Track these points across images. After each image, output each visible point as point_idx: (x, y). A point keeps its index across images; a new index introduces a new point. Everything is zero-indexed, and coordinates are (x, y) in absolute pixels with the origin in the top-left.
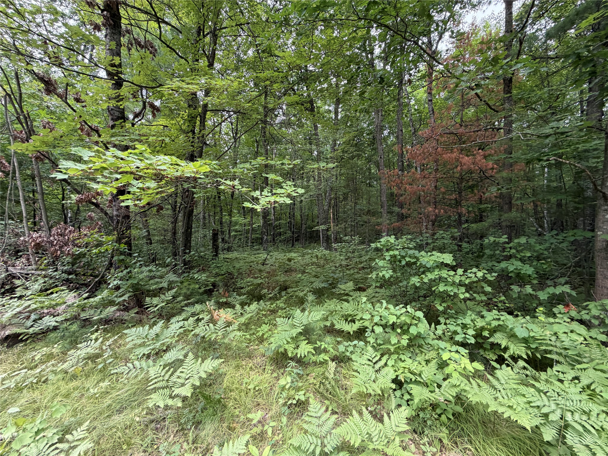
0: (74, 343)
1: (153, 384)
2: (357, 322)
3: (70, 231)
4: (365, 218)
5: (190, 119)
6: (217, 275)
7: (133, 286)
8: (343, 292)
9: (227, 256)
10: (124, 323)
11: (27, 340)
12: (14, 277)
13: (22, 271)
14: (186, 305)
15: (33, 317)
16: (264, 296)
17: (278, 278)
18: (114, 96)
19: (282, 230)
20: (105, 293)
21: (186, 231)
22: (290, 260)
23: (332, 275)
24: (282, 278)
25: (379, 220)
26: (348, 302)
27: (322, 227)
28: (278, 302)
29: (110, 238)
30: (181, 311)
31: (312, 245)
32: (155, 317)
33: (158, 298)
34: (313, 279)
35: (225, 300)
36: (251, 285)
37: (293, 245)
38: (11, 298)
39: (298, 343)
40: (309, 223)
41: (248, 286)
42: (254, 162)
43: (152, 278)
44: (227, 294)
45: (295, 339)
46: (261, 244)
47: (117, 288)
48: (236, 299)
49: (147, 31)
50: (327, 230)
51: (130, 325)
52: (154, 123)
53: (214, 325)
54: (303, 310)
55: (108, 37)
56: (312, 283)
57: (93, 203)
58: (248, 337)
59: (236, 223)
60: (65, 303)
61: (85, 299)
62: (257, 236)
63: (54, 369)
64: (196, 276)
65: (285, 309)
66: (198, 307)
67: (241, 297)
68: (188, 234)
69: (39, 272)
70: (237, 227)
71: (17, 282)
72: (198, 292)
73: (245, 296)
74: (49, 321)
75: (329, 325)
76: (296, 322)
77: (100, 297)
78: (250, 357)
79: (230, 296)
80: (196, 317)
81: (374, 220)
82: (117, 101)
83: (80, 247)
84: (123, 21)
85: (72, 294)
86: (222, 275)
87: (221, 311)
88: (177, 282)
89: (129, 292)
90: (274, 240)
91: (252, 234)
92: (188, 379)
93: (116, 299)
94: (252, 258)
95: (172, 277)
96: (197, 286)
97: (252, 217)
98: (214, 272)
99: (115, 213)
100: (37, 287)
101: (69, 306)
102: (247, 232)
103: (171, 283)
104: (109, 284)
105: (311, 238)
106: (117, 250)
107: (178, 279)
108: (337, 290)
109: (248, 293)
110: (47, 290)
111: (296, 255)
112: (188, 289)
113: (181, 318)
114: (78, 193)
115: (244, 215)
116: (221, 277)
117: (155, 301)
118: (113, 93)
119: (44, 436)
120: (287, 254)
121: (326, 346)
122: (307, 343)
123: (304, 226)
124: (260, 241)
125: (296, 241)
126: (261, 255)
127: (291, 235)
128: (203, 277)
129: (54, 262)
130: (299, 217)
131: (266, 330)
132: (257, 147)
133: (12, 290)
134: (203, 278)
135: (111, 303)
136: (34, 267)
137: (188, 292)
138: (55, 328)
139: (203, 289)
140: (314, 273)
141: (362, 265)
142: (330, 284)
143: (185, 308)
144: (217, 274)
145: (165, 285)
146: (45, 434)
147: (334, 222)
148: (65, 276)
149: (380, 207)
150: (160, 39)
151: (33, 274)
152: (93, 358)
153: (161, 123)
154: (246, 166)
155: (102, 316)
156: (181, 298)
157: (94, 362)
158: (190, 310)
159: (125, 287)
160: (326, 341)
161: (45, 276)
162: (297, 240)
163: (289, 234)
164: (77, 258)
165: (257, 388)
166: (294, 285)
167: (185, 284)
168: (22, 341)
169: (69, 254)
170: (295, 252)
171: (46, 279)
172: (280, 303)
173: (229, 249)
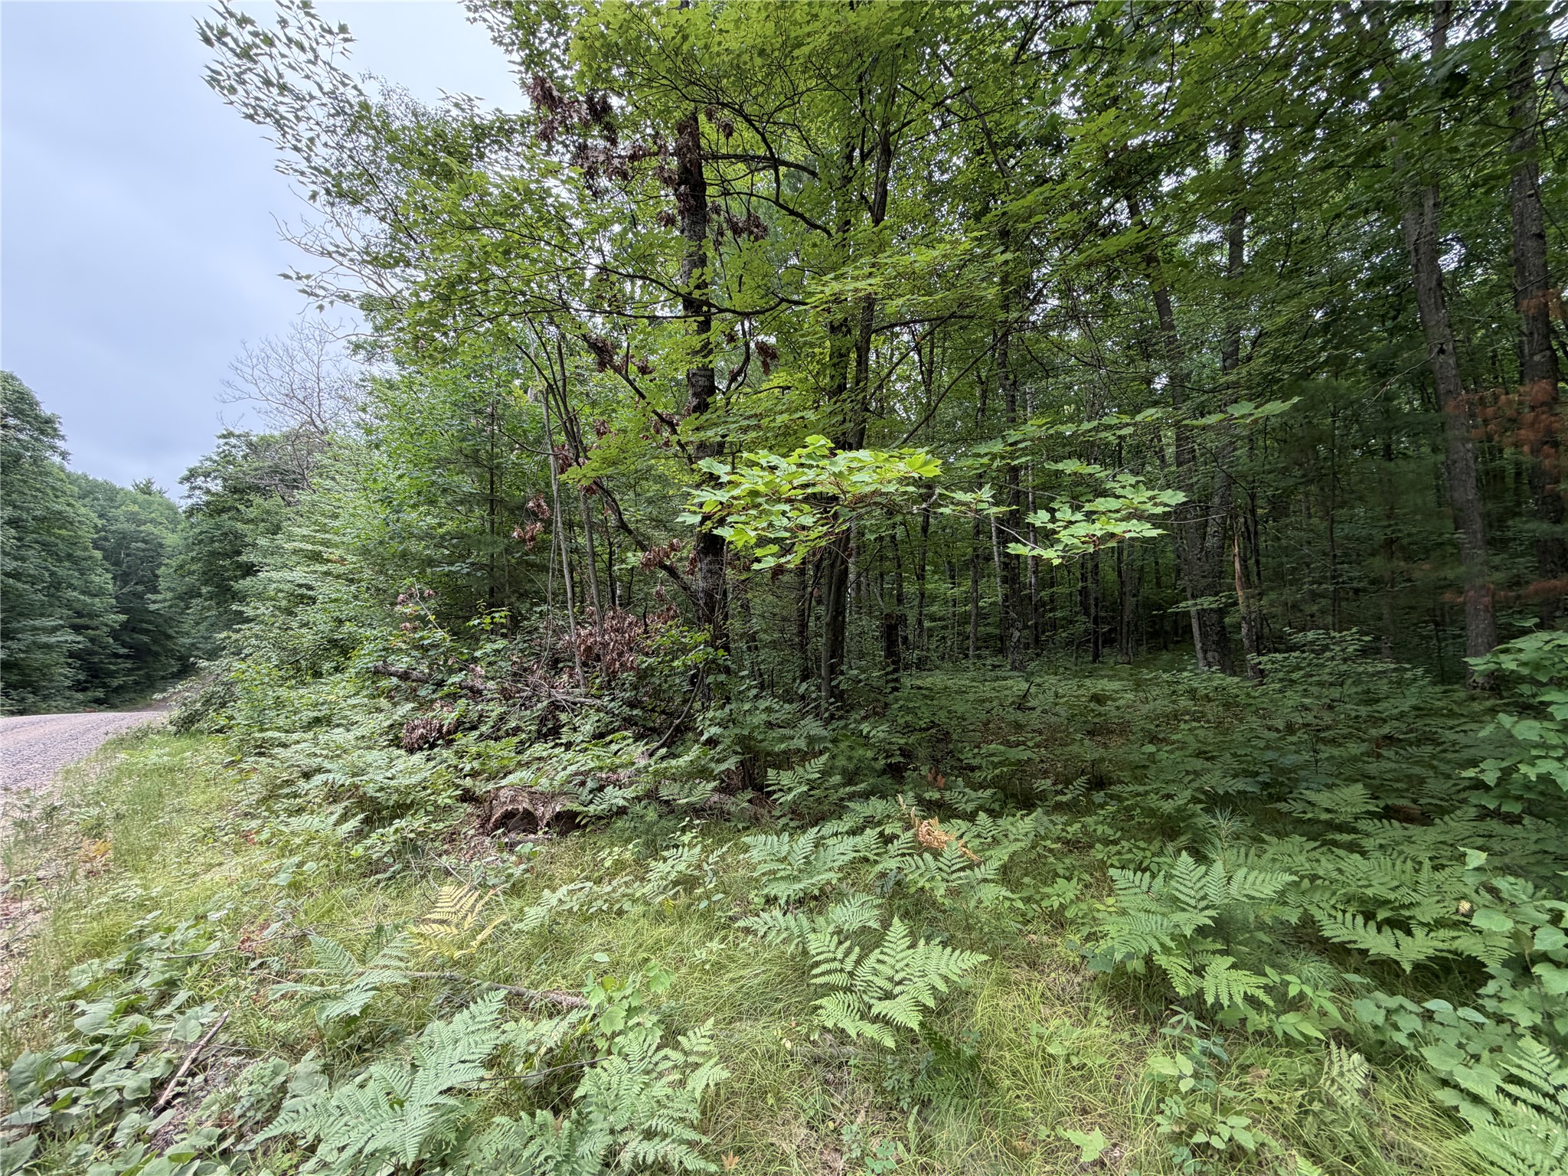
0: (654, 849)
1: (822, 974)
2: (1419, 933)
3: (630, 624)
4: (1378, 565)
5: (835, 360)
6: (908, 729)
7: (741, 740)
8: (1325, 816)
9: (919, 683)
10: (728, 820)
11: (585, 826)
12: (557, 708)
13: (568, 698)
14: (852, 797)
15: (590, 784)
16: (1042, 796)
17: (1075, 748)
18: (698, 346)
19: (1059, 614)
20: (695, 751)
21: (834, 618)
22: (1098, 699)
23: (1270, 755)
24: (1088, 751)
25: (1450, 574)
26: (1363, 854)
27: (1207, 602)
28: (1089, 820)
29: (700, 637)
30: (839, 810)
31: (1166, 656)
32: (784, 815)
33: (790, 773)
34: (1198, 764)
35: (937, 796)
36: (1001, 763)
37: (1096, 657)
38: (556, 745)
39: (1202, 959)
40: (1146, 590)
41: (995, 766)
42: (1013, 435)
43: (770, 725)
44: (941, 781)
45: (1186, 945)
46: (1001, 651)
47: (712, 742)
48: (963, 796)
49: (751, 195)
50: (1221, 612)
51: (740, 826)
52: (765, 386)
53: (936, 859)
54: (1200, 858)
55: (686, 233)
56: (1197, 774)
57: (665, 567)
58: (1019, 904)
59: (934, 598)
60: (633, 764)
61: (663, 758)
62: (990, 629)
63: (630, 891)
64: (865, 728)
65: (1115, 842)
66: (876, 806)
67: (980, 793)
68: (837, 627)
69: (589, 701)
70: (934, 608)
71: (563, 717)
72: (873, 770)
73: (989, 792)
74: (615, 797)
75: (1294, 920)
76: (1185, 892)
77: (687, 758)
78: (1033, 965)
79: (948, 788)
80: (878, 829)
81: (1423, 572)
82: (705, 357)
83: (647, 654)
84: (710, 191)
85: (641, 747)
86: (921, 730)
87: (935, 821)
88: (823, 739)
89: (737, 753)
90: (1037, 640)
91: (977, 625)
92: (900, 983)
93: (713, 765)
94: (986, 690)
95: (812, 726)
96: (870, 754)
97: (976, 582)
98: (901, 721)
99: (701, 584)
100: (588, 728)
101: (639, 771)
102: (965, 619)
103: (811, 740)
104: (702, 733)
105: (1154, 635)
106: (714, 661)
107: (825, 733)
108: (1299, 806)
109: (994, 783)
110: (602, 736)
111: (1116, 685)
112: (850, 758)
113: (845, 825)
114: (644, 549)
115: (953, 577)
116: (917, 735)
117: (786, 778)
118: (696, 342)
119: (638, 1024)
120: (1088, 682)
121: (1308, 990)
122: (1234, 966)
123: (1130, 602)
124: (999, 645)
125: (1104, 643)
126: (1010, 682)
127: (1091, 625)
128: (879, 732)
129: (609, 682)
130: (1112, 576)
131: (1070, 895)
132: (984, 396)
133: (555, 732)
134: (882, 735)
135: (704, 773)
136: (582, 690)
137: (851, 767)
138: (622, 811)
139: (882, 763)
140: (1194, 745)
141: (1386, 730)
142: (1265, 785)
143: (851, 805)
144: (907, 725)
145: (801, 744)
146: (640, 1020)
147: (1247, 583)
148: (626, 709)
149: (1450, 524)
150: (777, 203)
151: (582, 704)
152: (688, 883)
153: (775, 383)
154: (995, 450)
155: (692, 799)
156: (837, 779)
157: (689, 891)
158: (862, 809)
159: (728, 741)
160: (1305, 973)
161: (598, 710)
162: (1109, 641)
163: (1083, 624)
164: (643, 675)
165: (1075, 1061)
166: (1125, 775)
167: (843, 745)
168: (578, 826)
169: (632, 668)
170: (1111, 678)
171: (602, 715)
172: (1096, 824)
173: (921, 665)
